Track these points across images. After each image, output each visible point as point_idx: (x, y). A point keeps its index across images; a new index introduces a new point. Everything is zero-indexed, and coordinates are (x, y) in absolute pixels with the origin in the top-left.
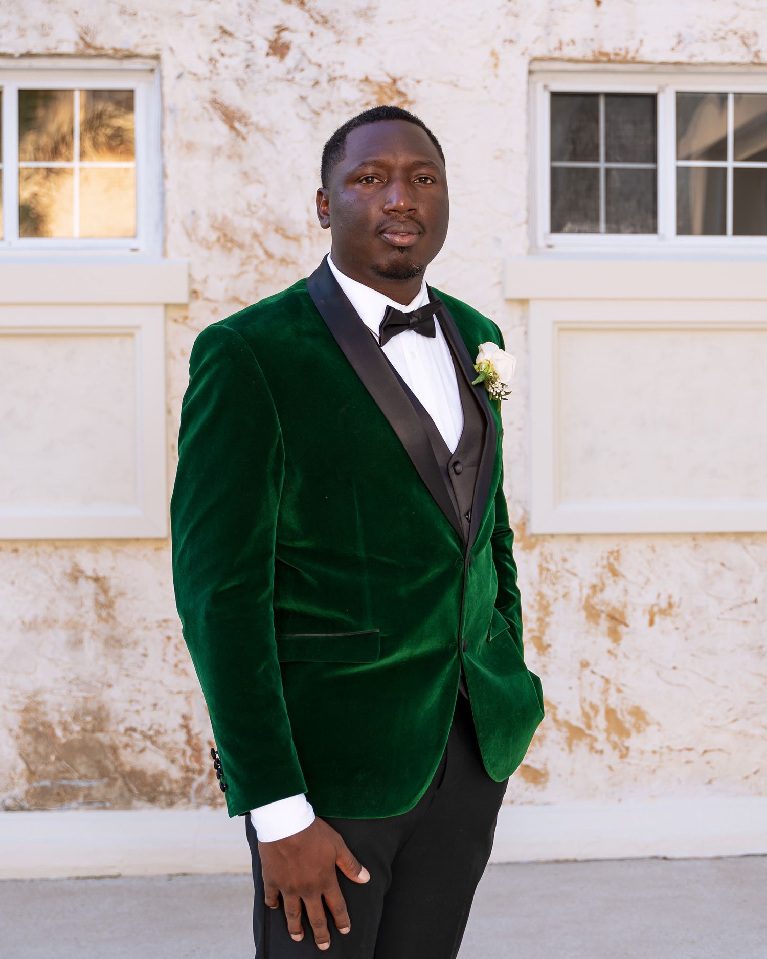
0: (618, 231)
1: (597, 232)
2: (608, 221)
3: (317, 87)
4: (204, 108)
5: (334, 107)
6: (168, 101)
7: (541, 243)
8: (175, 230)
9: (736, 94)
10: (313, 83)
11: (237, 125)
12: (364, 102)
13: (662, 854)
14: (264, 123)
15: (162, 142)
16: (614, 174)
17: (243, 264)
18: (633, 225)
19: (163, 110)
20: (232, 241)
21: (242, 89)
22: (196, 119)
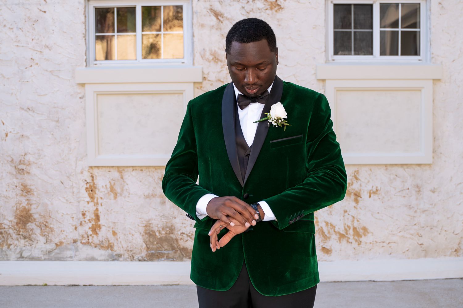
0: (358, 54)
1: (351, 55)
2: (355, 51)
3: (248, 3)
4: (208, 12)
5: (254, 10)
6: (195, 9)
7: (330, 59)
8: (197, 55)
9: (402, 4)
10: (247, 2)
11: (219, 17)
12: (265, 8)
13: (373, 279)
14: (229, 17)
15: (193, 24)
16: (357, 33)
17: (222, 68)
18: (364, 52)
19: (193, 13)
20: (218, 59)
21: (221, 4)
22: (205, 16)
